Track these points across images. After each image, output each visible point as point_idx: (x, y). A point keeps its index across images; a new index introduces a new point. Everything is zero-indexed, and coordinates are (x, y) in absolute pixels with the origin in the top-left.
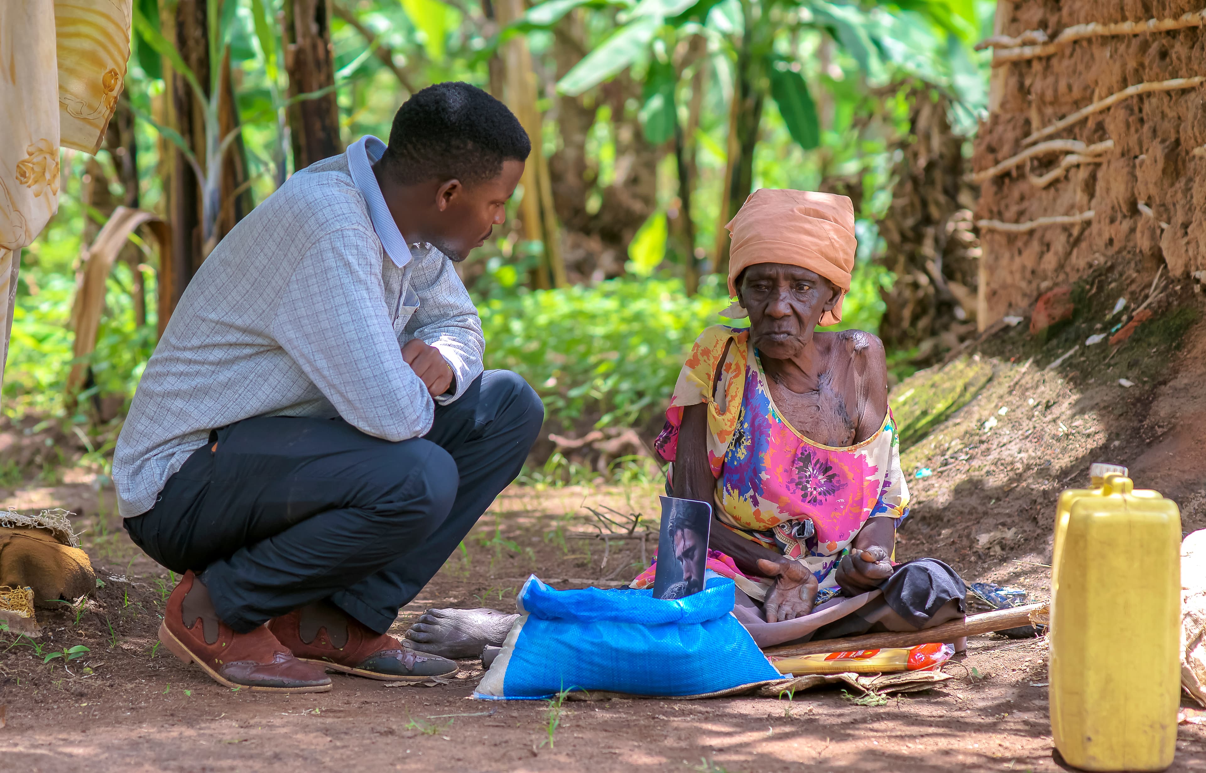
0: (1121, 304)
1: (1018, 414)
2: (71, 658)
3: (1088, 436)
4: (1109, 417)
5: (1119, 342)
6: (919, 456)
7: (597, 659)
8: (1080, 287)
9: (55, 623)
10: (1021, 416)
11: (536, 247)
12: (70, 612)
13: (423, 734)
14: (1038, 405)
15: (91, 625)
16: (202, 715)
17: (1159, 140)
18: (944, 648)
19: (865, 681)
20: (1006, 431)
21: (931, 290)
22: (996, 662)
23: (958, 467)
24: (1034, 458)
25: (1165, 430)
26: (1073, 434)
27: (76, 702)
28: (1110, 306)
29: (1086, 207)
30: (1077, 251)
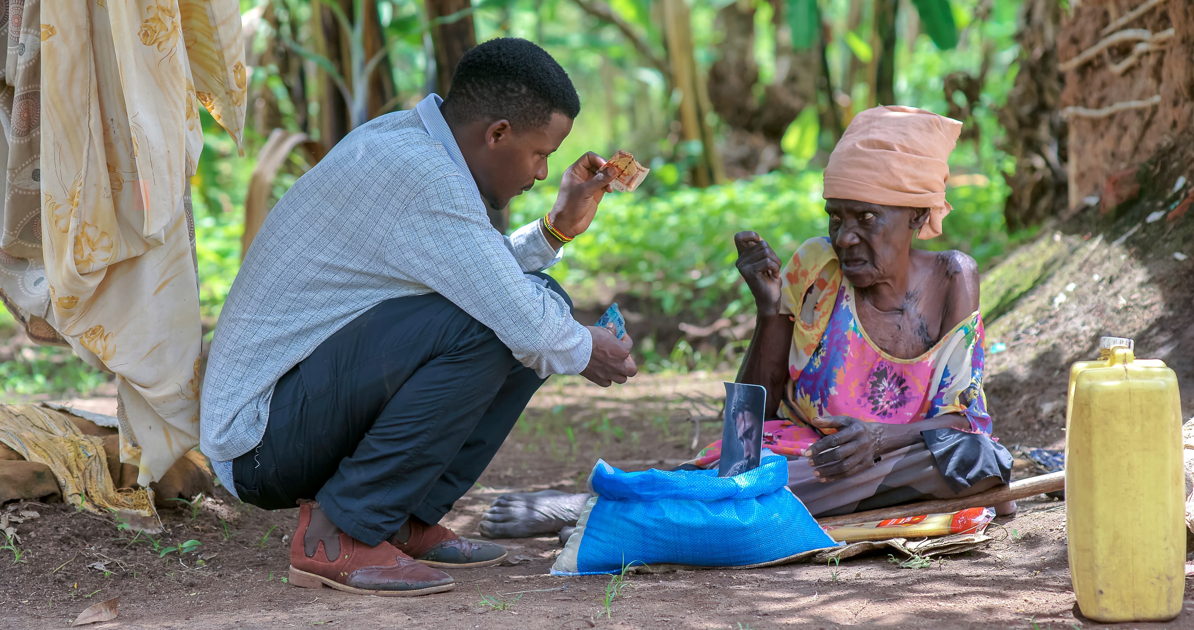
0: (1181, 182)
1: (1085, 289)
2: (185, 551)
3: (1145, 307)
4: (1164, 289)
5: (1175, 218)
6: (996, 332)
7: (660, 535)
8: (1144, 167)
9: (174, 520)
10: (1087, 291)
11: (695, 147)
12: (189, 509)
13: (494, 610)
14: (1102, 280)
15: (207, 521)
16: (298, 600)
18: (985, 512)
19: (912, 545)
20: (1074, 306)
21: (1048, 173)
22: (1036, 523)
23: (1028, 342)
24: (1096, 330)
26: (1132, 307)
27: (187, 591)
28: (1171, 185)
29: (1155, 92)
30: (1148, 133)
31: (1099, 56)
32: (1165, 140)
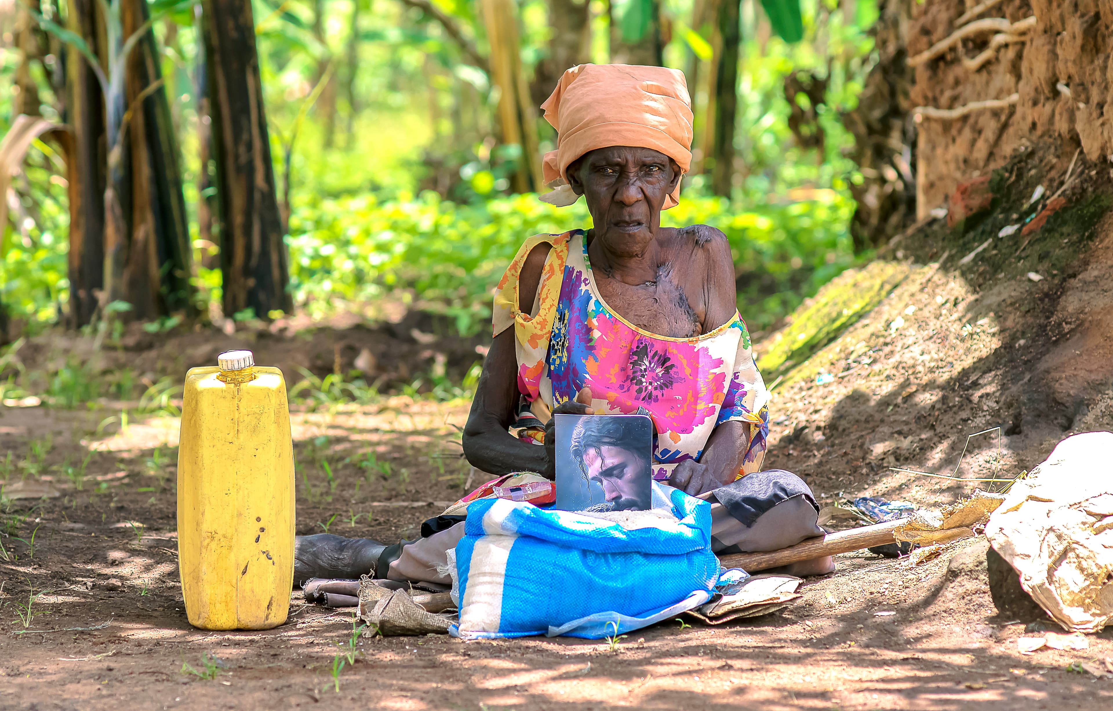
0: (1039, 191)
1: (926, 313)
3: (993, 335)
4: (1015, 314)
5: (1030, 233)
6: (824, 361)
8: (998, 174)
10: (928, 315)
11: (514, 151)
13: (202, 679)
14: (946, 302)
17: (1079, 14)
20: (912, 331)
21: (900, 186)
22: (855, 584)
23: (859, 372)
24: (936, 360)
25: (1073, 326)
26: (978, 334)
28: (1028, 195)
29: (1013, 90)
30: (1005, 137)
31: (953, 49)
32: (1023, 145)
